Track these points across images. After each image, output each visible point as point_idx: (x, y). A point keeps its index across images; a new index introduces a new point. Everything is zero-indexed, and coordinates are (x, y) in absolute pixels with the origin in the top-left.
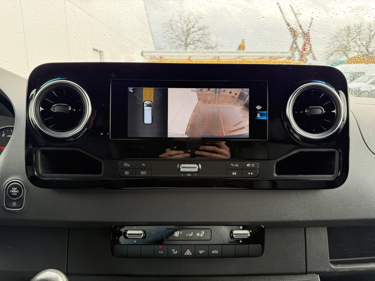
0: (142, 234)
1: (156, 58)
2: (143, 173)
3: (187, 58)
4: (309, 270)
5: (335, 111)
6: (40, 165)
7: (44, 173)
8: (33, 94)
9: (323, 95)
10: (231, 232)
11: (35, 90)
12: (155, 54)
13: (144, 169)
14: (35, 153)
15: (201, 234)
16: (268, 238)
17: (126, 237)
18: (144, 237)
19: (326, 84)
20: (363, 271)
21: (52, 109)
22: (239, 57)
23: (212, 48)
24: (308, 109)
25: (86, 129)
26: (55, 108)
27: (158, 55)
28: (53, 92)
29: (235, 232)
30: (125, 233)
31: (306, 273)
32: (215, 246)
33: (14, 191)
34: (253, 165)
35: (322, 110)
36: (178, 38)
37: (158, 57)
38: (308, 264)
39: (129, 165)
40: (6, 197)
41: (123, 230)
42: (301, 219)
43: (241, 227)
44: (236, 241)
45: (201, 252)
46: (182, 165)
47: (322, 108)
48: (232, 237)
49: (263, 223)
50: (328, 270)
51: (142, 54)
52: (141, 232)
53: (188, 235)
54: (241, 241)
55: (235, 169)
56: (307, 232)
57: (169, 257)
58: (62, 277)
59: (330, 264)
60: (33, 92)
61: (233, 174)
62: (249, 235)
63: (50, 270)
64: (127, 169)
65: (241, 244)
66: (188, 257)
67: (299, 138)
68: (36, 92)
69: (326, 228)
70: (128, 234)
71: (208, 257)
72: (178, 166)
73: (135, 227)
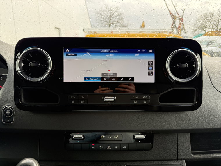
0: (82, 137)
1: (92, 33)
2: (83, 102)
3: (110, 32)
4: (179, 157)
5: (194, 66)
6: (22, 97)
7: (25, 102)
8: (18, 56)
9: (187, 56)
10: (134, 136)
11: (20, 53)
12: (91, 30)
13: (83, 99)
14: (20, 90)
15: (116, 137)
16: (156, 139)
17: (73, 139)
18: (83, 139)
19: (189, 50)
20: (210, 159)
21: (29, 65)
22: (141, 32)
23: (125, 27)
24: (179, 64)
25: (49, 76)
26: (31, 64)
27: (93, 31)
28: (30, 55)
29: (136, 136)
30: (73, 137)
31: (178, 160)
32: (124, 144)
33: (8, 112)
34: (146, 97)
35: (187, 65)
36: (105, 21)
37: (93, 32)
38: (179, 154)
39: (74, 98)
40: (3, 116)
41: (71, 135)
42: (174, 128)
43: (140, 133)
44: (137, 141)
45: (116, 148)
46: (105, 97)
47: (187, 64)
48: (134, 139)
49: (152, 131)
50: (190, 158)
51: (83, 31)
52: (81, 136)
53: (109, 138)
54: (139, 141)
55: (136, 100)
56: (178, 136)
57: (98, 150)
58: (35, 162)
59: (192, 154)
60: (18, 54)
61: (135, 102)
62: (144, 138)
63: (28, 158)
64: (73, 99)
65: (140, 143)
66: (109, 150)
67: (173, 82)
68: (20, 54)
69: (189, 134)
70: (74, 137)
71: (121, 150)
72: (103, 98)
73: (78, 133)
